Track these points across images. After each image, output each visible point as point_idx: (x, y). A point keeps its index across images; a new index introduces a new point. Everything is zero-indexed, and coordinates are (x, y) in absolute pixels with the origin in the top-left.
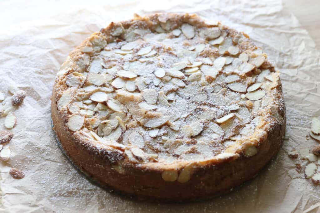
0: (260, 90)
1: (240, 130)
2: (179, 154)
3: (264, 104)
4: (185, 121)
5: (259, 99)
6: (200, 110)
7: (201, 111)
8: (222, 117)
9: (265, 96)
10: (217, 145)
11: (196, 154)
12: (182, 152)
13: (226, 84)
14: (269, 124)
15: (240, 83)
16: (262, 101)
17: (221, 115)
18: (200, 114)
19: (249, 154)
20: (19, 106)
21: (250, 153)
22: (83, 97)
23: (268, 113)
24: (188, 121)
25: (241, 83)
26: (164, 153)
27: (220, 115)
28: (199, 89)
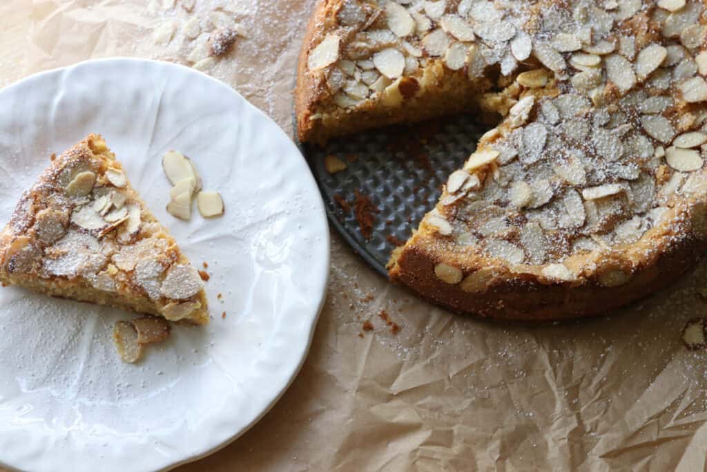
0: (698, 151)
1: (618, 224)
2: (484, 235)
3: (689, 188)
4: (525, 170)
5: (686, 170)
6: (563, 156)
7: (565, 159)
8: (598, 185)
9: (698, 172)
10: (559, 241)
11: (514, 246)
12: (490, 234)
13: (638, 114)
14: (673, 237)
15: (668, 120)
16: (687, 178)
17: (598, 181)
18: (561, 165)
19: (606, 283)
20: (224, 58)
21: (610, 281)
22: (361, 52)
23: (683, 214)
24: (531, 172)
25: (670, 121)
26: (461, 222)
27: (596, 180)
28: (582, 109)
